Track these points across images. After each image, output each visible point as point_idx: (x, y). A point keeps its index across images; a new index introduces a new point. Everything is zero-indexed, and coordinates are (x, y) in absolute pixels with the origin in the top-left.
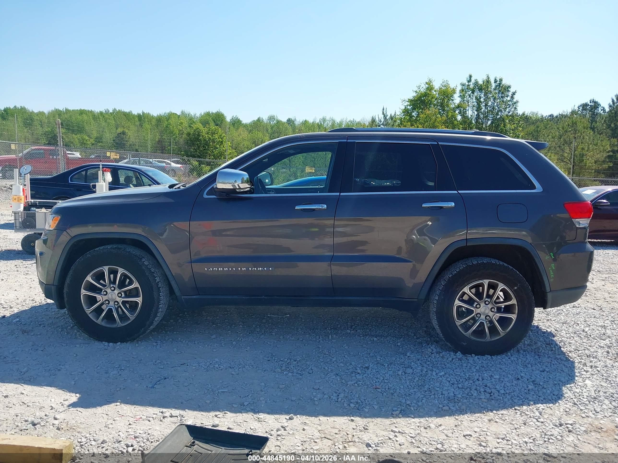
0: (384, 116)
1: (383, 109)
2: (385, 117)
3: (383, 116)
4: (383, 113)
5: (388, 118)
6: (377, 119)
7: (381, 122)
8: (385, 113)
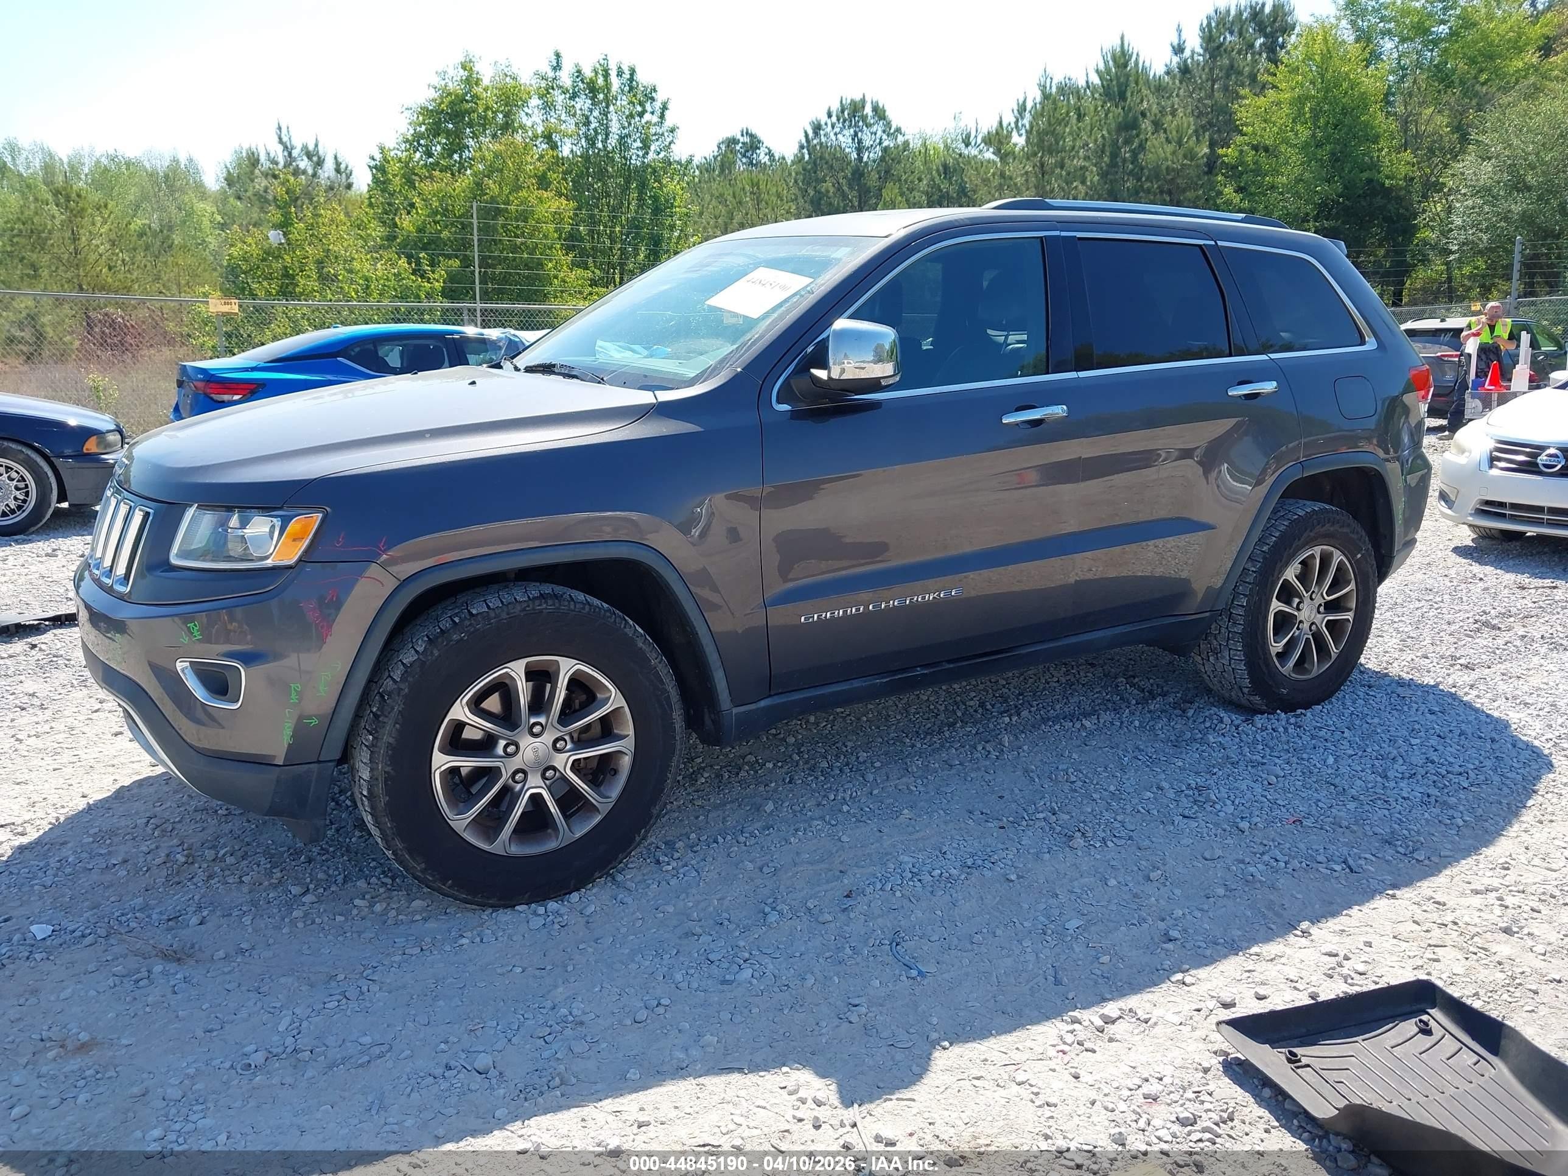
0: (286, 147)
1: (280, 128)
2: (288, 149)
3: (280, 148)
4: (280, 139)
5: (295, 153)
6: (263, 158)
7: (277, 163)
8: (285, 139)
